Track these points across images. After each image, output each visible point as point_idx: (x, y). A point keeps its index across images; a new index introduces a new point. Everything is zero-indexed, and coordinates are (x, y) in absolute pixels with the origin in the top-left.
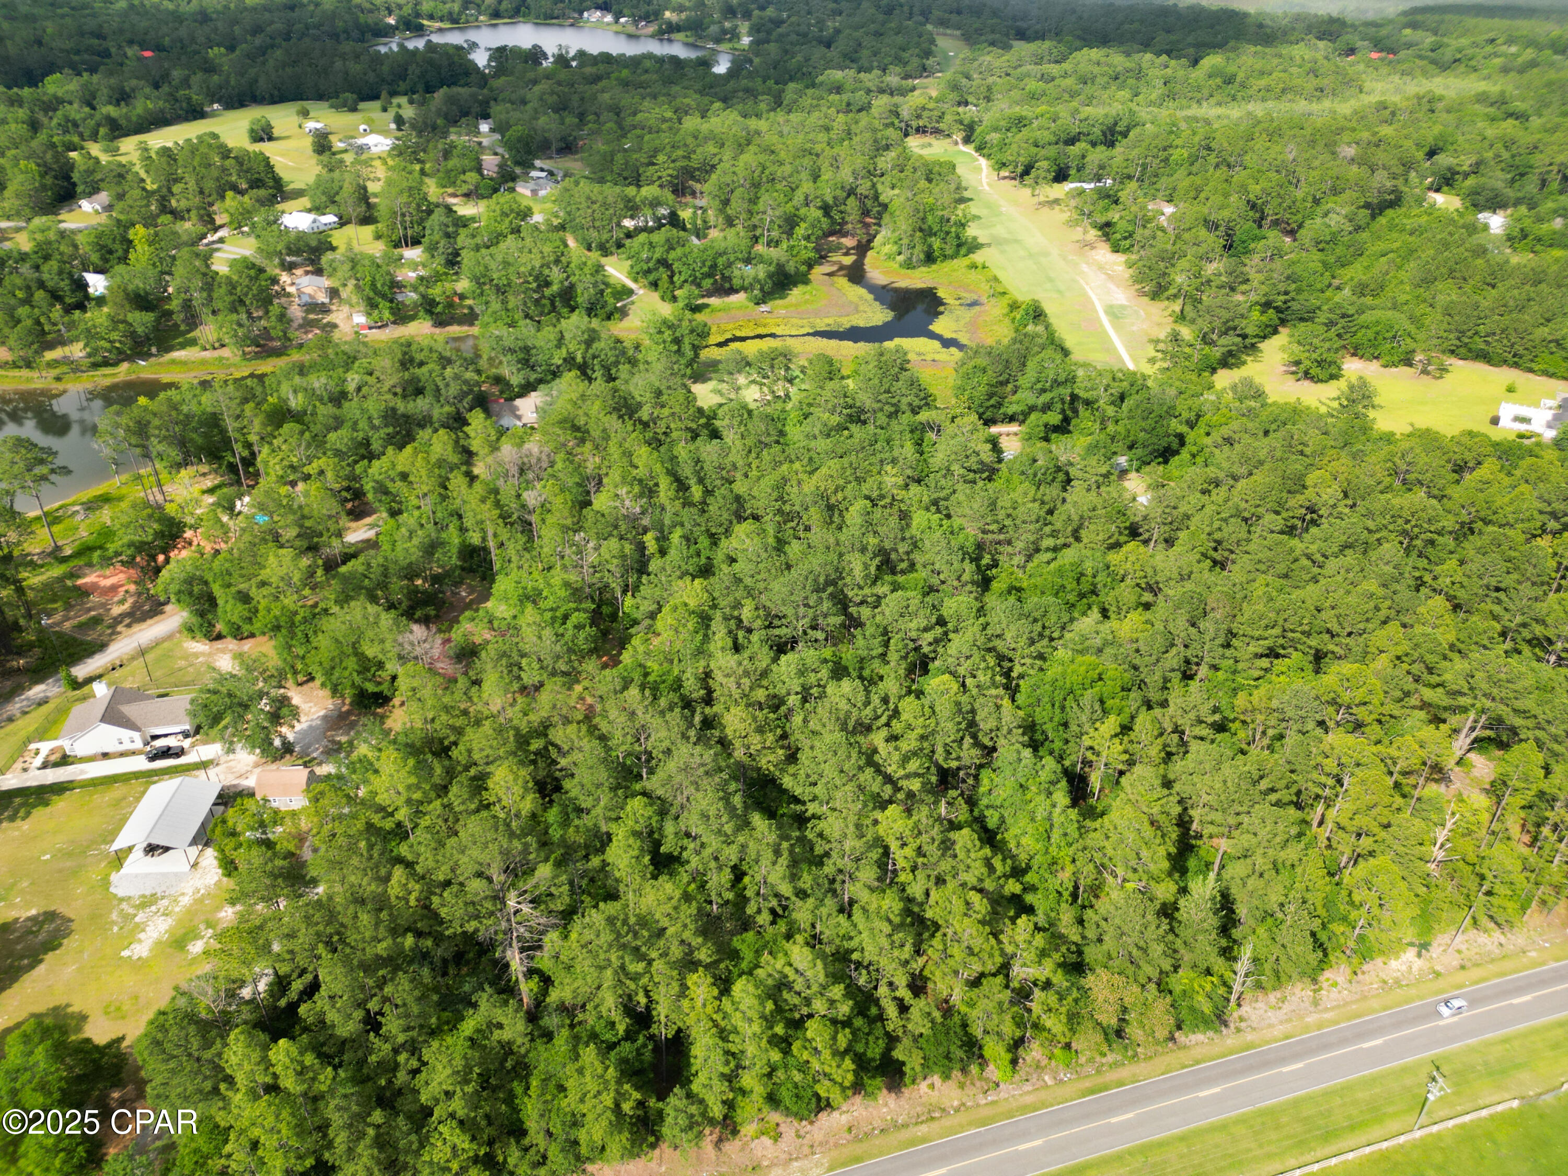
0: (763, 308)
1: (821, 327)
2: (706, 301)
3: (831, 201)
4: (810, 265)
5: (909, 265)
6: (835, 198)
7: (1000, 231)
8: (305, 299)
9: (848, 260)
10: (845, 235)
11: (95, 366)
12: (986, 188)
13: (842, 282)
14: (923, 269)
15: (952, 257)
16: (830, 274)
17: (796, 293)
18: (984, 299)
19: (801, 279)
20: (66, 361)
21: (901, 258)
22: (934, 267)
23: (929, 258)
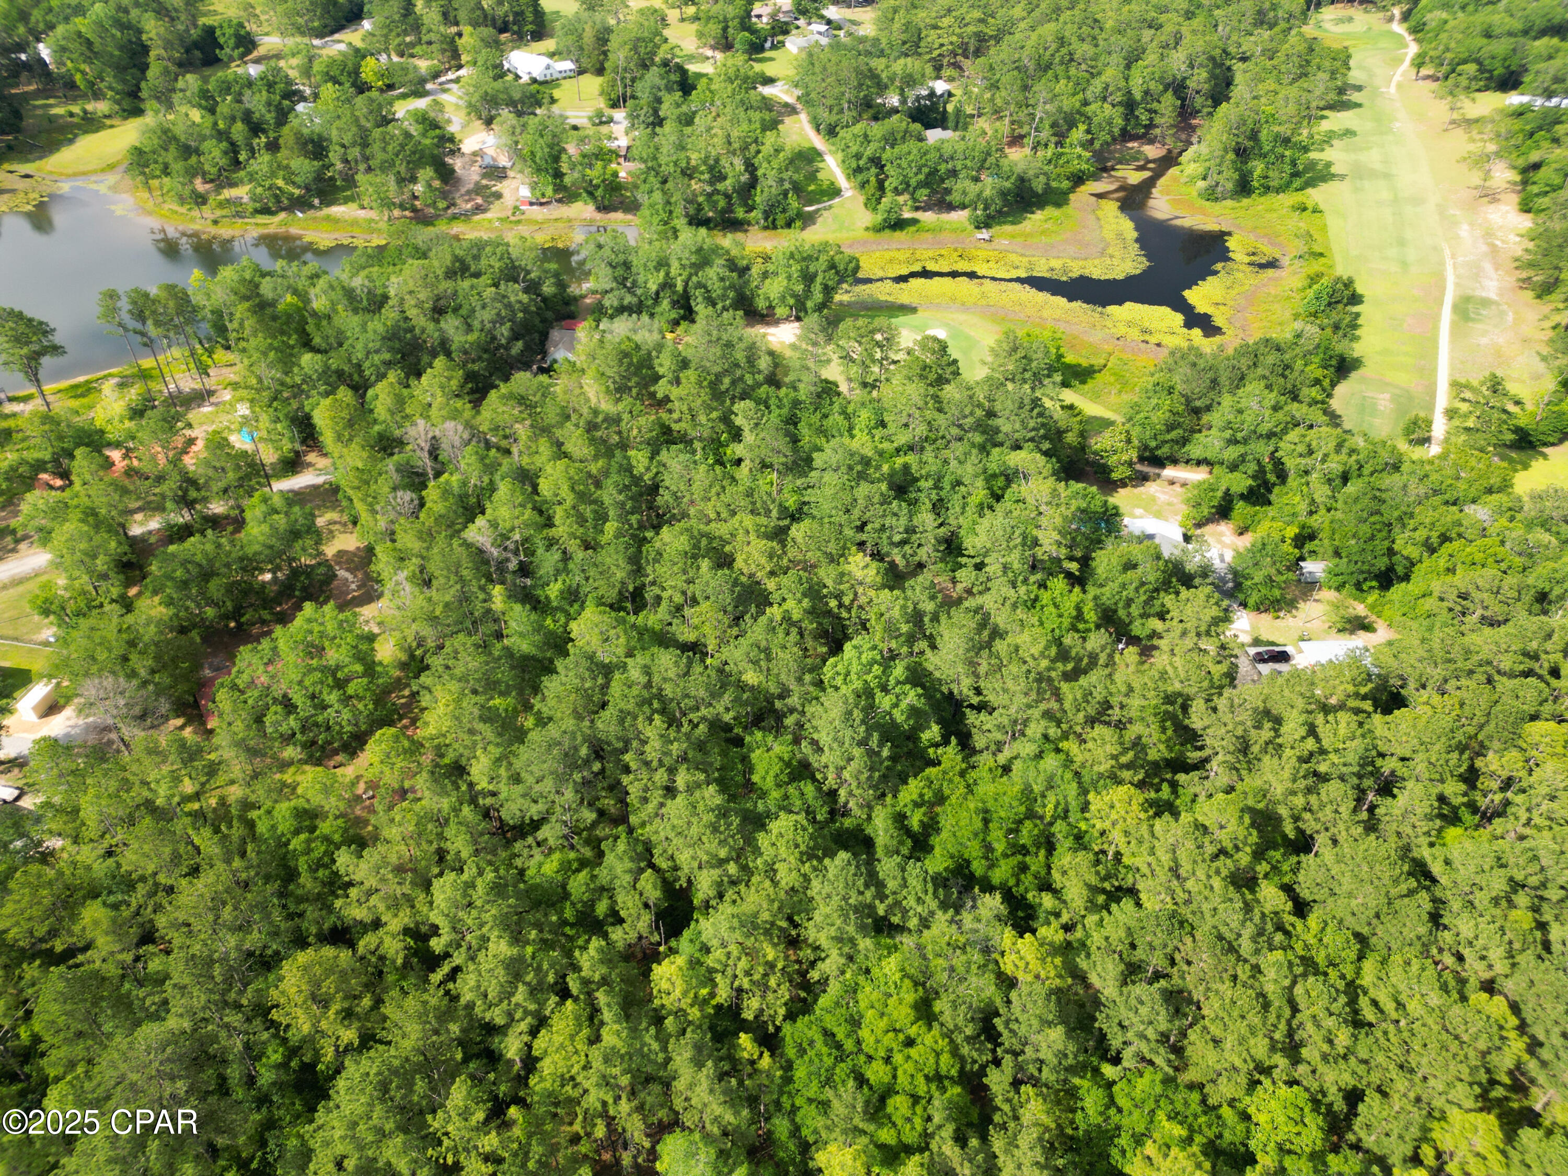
0: (984, 234)
1: (1041, 271)
2: (919, 215)
3: (1138, 96)
4: (1078, 180)
5: (1211, 195)
6: (1147, 93)
7: (1372, 158)
8: (488, 161)
9: (1135, 178)
10: (1151, 142)
11: (257, 212)
12: (1393, 89)
13: (1110, 208)
14: (1229, 203)
15: (1278, 191)
16: (1100, 196)
17: (1037, 218)
18: (1285, 261)
19: (1056, 198)
20: (237, 202)
21: (1201, 184)
22: (1246, 202)
23: (1244, 188)
